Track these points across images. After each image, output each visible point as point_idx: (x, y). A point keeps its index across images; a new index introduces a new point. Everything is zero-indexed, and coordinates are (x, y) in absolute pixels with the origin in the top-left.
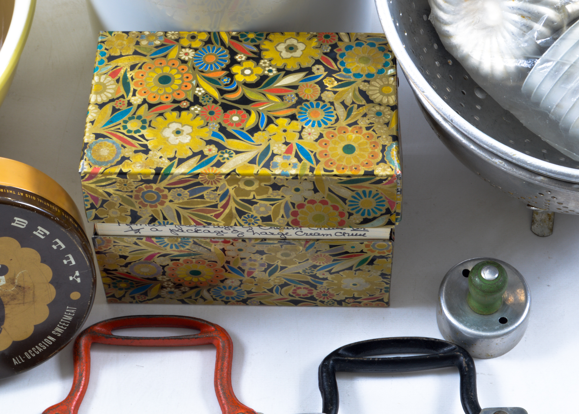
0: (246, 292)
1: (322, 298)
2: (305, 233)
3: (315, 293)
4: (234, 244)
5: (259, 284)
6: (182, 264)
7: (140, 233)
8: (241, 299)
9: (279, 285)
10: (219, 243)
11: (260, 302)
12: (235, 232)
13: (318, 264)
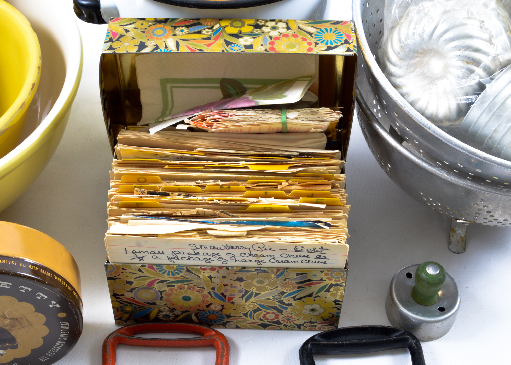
0: (225, 316)
1: (286, 322)
2: (277, 261)
3: (280, 317)
4: (219, 272)
5: (236, 309)
6: (176, 290)
7: (143, 260)
8: (222, 323)
9: (252, 310)
10: (207, 271)
11: (236, 325)
12: (220, 259)
13: (285, 291)
